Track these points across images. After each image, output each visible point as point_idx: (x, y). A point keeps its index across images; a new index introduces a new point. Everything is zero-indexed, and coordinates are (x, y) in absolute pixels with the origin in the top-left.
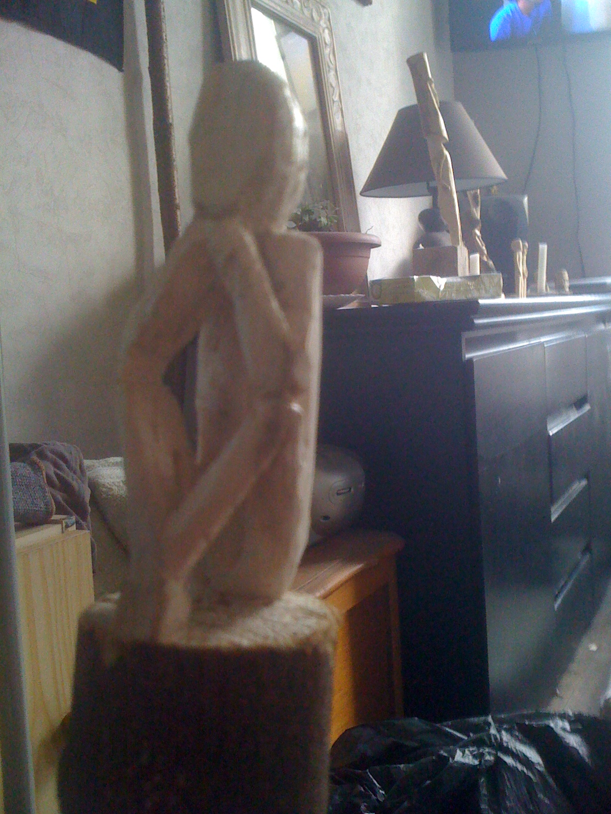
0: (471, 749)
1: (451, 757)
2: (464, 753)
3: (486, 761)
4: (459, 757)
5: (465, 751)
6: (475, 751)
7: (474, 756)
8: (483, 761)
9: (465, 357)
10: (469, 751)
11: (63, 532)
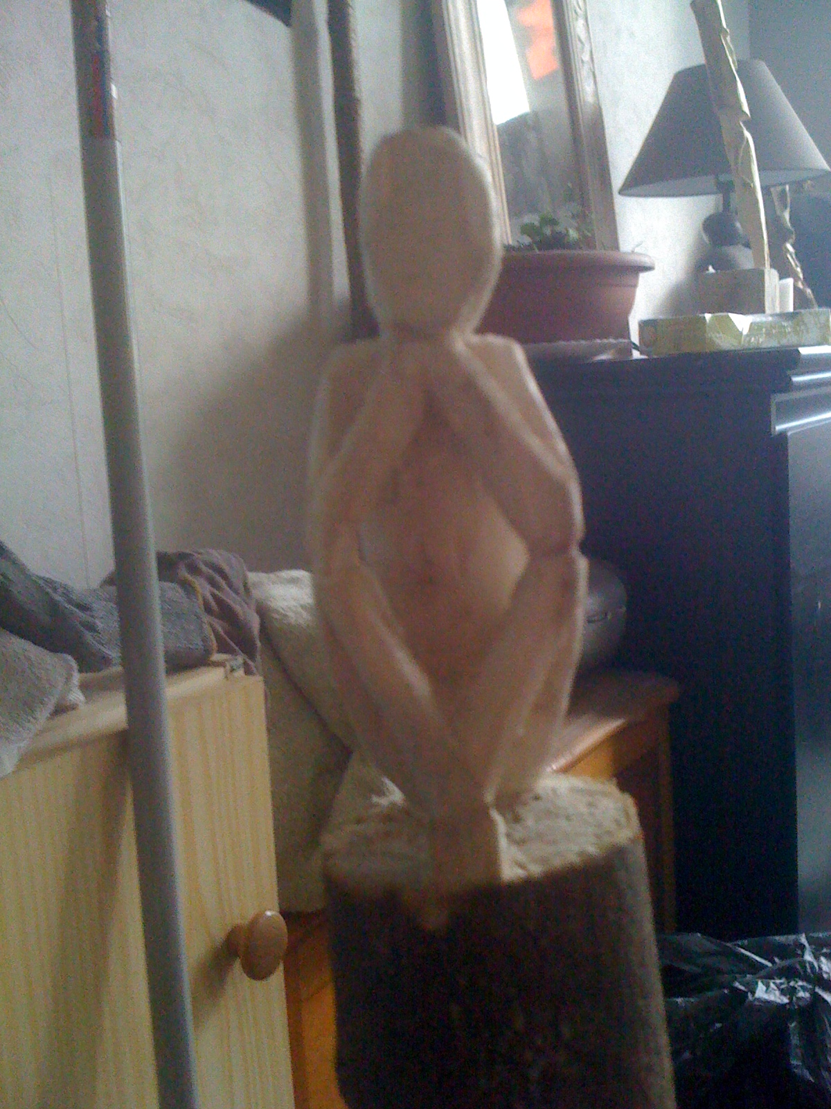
0: (778, 981)
1: (751, 993)
2: (768, 986)
3: (798, 999)
4: (761, 992)
5: (769, 983)
6: (781, 984)
7: (783, 992)
8: (794, 999)
9: (775, 428)
10: (774, 983)
11: (226, 677)
